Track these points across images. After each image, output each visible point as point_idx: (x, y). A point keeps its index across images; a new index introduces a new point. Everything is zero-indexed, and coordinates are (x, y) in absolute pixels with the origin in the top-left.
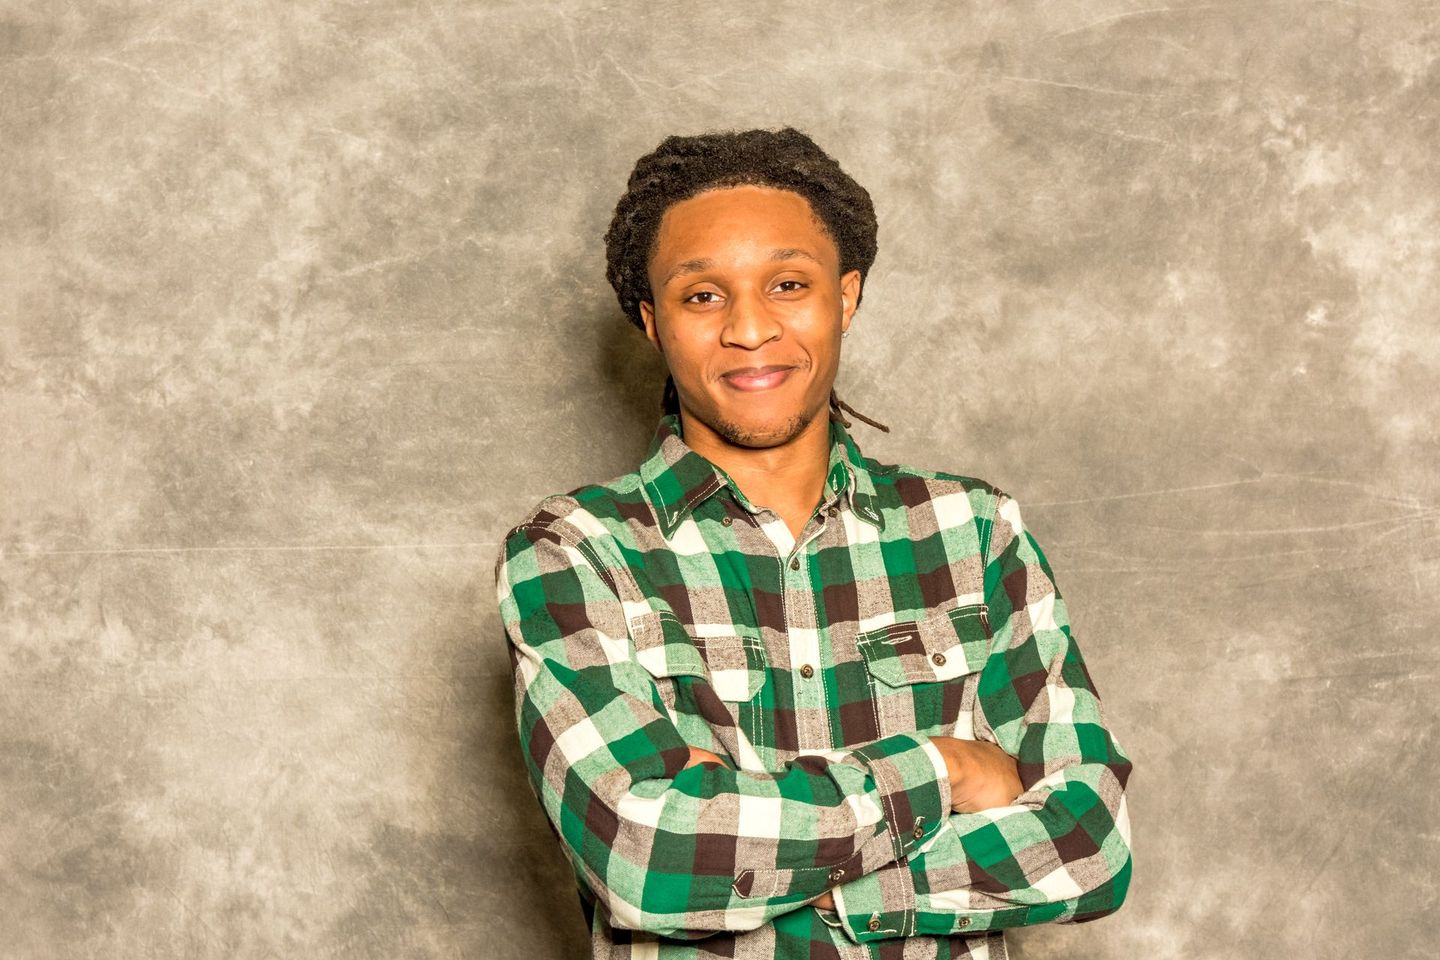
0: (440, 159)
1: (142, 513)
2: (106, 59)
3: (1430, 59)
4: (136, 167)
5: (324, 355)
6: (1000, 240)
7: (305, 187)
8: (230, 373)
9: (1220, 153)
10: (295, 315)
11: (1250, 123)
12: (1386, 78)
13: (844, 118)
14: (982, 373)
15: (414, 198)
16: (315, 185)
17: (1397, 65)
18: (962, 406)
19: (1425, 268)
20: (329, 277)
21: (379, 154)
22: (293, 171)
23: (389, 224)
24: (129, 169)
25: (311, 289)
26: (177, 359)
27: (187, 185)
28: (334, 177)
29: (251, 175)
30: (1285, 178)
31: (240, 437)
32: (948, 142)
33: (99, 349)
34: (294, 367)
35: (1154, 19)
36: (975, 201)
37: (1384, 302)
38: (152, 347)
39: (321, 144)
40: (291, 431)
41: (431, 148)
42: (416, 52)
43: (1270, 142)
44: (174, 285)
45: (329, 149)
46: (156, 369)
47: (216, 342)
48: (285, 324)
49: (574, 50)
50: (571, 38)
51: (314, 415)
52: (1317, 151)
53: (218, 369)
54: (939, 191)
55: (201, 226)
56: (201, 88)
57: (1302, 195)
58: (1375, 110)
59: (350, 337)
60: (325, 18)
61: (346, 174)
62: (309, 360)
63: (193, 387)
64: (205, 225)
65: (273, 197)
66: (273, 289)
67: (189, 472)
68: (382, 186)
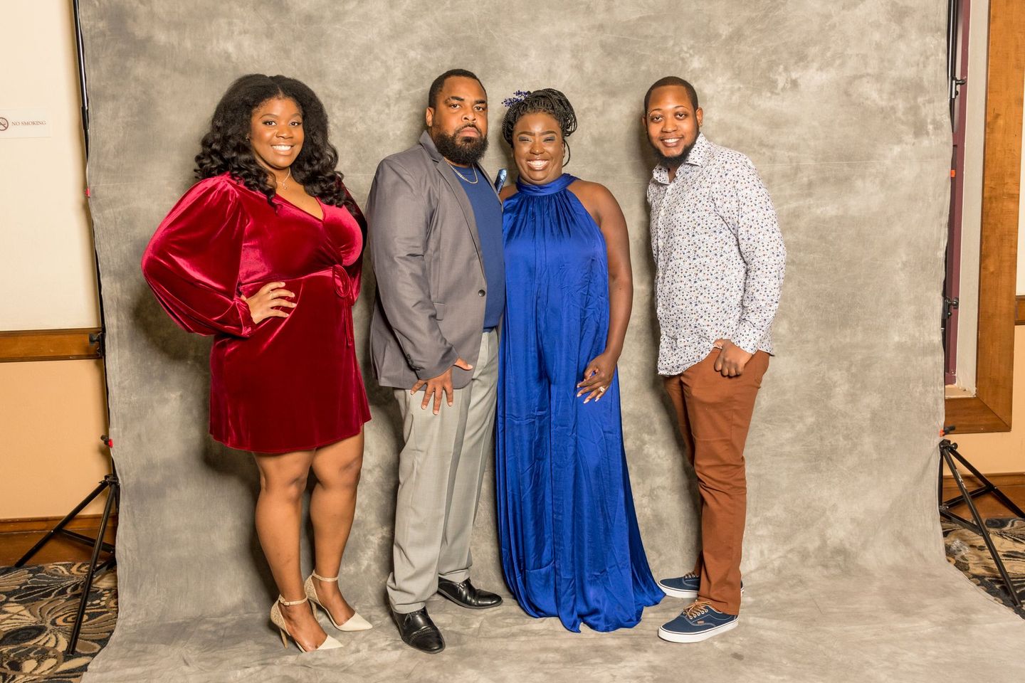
0: (437, 58)
1: (351, 163)
2: (337, 26)
3: (731, 30)
4: (348, 59)
5: (404, 117)
6: (603, 84)
7: (398, 66)
8: (376, 122)
9: (667, 59)
10: (395, 105)
11: (677, 49)
12: (717, 36)
13: (557, 46)
14: (596, 124)
15: (430, 70)
16: (401, 66)
17: (721, 32)
18: (591, 133)
19: (727, 93)
20: (405, 93)
21: (419, 56)
22: (394, 60)
23: (422, 77)
24: (345, 60)
25: (400, 97)
26: (361, 118)
27: (362, 65)
28: (406, 63)
29: (382, 62)
30: (687, 66)
31: (379, 141)
32: (588, 54)
33: (338, 115)
34: (395, 120)
35: (649, 17)
36: (595, 72)
37: (715, 104)
38: (353, 114)
39: (402, 53)
40: (395, 139)
41: (434, 54)
42: (430, 25)
43: (683, 55)
44: (358, 96)
45: (405, 55)
46: (355, 120)
47: (372, 113)
48: (392, 108)
49: (477, 25)
50: (476, 21)
51: (401, 135)
52: (696, 57)
53: (373, 121)
54: (584, 69)
55: (367, 78)
56: (367, 36)
57: (691, 71)
58: (714, 45)
59: (411, 112)
60: (403, 14)
61: (410, 62)
62: (399, 118)
63: (365, 126)
64: (368, 78)
65: (388, 69)
66: (388, 97)
67: (365, 151)
68: (420, 66)
